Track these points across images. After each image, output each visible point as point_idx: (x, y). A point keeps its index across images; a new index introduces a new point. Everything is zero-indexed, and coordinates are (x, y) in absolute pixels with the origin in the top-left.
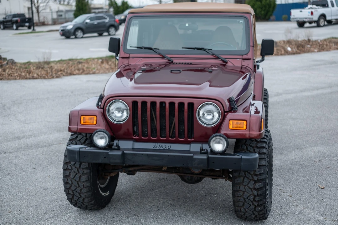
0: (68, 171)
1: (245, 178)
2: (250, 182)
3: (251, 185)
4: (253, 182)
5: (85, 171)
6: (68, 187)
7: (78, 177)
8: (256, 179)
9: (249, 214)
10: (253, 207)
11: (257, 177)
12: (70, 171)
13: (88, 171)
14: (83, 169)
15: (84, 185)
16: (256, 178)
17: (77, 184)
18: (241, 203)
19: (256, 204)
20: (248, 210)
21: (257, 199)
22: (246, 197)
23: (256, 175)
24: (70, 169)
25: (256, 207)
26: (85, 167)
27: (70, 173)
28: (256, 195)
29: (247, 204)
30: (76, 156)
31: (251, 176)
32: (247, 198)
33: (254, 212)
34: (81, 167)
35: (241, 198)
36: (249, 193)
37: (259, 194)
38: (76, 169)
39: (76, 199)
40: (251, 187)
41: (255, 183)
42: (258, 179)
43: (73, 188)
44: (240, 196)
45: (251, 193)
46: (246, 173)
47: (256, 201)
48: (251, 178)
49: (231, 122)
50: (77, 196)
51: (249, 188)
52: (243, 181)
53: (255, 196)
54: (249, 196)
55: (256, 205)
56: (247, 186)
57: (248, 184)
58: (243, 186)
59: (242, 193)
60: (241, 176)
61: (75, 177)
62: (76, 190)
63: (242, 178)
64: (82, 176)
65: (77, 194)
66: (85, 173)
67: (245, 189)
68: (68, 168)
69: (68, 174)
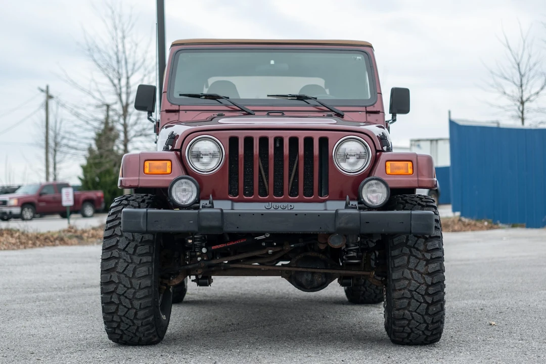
0: (113, 260)
1: (411, 257)
2: (419, 262)
3: (421, 268)
4: (425, 263)
5: (145, 259)
6: (111, 290)
7: (132, 269)
8: (429, 258)
9: (417, 322)
10: (425, 305)
11: (430, 254)
12: (117, 261)
13: (149, 259)
14: (140, 255)
15: (140, 283)
16: (428, 256)
17: (129, 282)
18: (405, 300)
19: (429, 300)
20: (415, 314)
21: (431, 290)
22: (413, 289)
23: (428, 251)
24: (117, 256)
25: (429, 305)
26: (144, 252)
27: (117, 263)
28: (430, 284)
29: (415, 301)
30: (142, 220)
31: (420, 254)
32: (415, 291)
33: (426, 317)
34: (137, 251)
35: (406, 291)
36: (419, 281)
37: (434, 282)
38: (128, 256)
39: (122, 314)
40: (422, 271)
41: (426, 265)
42: (431, 258)
43: (121, 290)
44: (404, 288)
45: (422, 281)
46: (412, 249)
47: (429, 295)
48: (420, 256)
49: (388, 164)
50: (125, 306)
51: (419, 273)
52: (408, 262)
53: (428, 286)
54: (419, 286)
55: (430, 302)
56: (416, 270)
57: (416, 266)
58: (409, 272)
59: (407, 282)
60: (405, 254)
61: (126, 270)
62: (125, 295)
63: (406, 258)
64: (138, 268)
65: (126, 302)
66: (142, 263)
67: (412, 276)
68: (113, 255)
69: (113, 266)
